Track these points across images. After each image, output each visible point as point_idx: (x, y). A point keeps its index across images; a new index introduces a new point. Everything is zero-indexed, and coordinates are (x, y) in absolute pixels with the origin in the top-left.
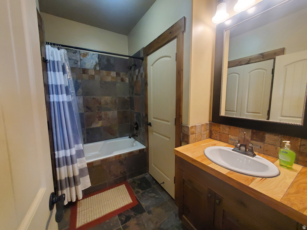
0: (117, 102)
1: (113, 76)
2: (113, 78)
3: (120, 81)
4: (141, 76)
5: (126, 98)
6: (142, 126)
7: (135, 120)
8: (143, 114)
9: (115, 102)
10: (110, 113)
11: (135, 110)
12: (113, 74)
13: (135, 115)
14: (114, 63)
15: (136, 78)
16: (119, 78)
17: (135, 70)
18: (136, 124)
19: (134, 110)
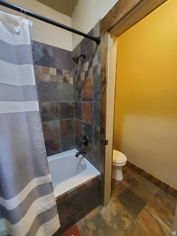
0: (59, 109)
1: (53, 74)
2: (52, 76)
3: (62, 81)
4: (94, 71)
5: (70, 104)
6: (93, 142)
7: (83, 133)
8: (96, 128)
9: (57, 109)
10: (51, 124)
11: (83, 119)
12: (53, 71)
13: (83, 126)
14: (53, 55)
15: (84, 77)
16: (61, 78)
17: (83, 63)
18: (85, 138)
19: (81, 120)
